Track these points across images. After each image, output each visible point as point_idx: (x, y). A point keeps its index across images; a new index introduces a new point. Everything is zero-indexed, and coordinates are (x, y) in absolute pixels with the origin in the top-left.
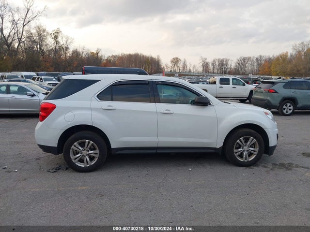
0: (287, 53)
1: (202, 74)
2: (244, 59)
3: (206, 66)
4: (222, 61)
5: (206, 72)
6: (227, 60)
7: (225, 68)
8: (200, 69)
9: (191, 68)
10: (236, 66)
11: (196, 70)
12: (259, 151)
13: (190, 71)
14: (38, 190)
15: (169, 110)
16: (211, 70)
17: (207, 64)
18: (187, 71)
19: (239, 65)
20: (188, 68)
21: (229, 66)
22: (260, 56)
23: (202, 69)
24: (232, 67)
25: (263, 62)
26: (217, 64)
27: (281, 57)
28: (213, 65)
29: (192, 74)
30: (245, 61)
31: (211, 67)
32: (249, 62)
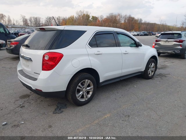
0: (73, 16)
1: (23, 27)
2: (50, 18)
3: (25, 21)
4: (36, 18)
5: (26, 26)
6: (39, 18)
7: (38, 23)
8: (22, 23)
9: (15, 23)
10: (46, 22)
11: (19, 24)
12: (155, 70)
13: (14, 25)
16: (29, 25)
17: (26, 20)
18: (12, 24)
19: (47, 21)
20: (12, 22)
21: (41, 22)
22: (59, 17)
23: (23, 23)
24: (43, 23)
25: (61, 21)
26: (33, 20)
27: (71, 18)
28: (30, 21)
29: (16, 26)
30: (50, 19)
31: (29, 22)
32: (53, 20)
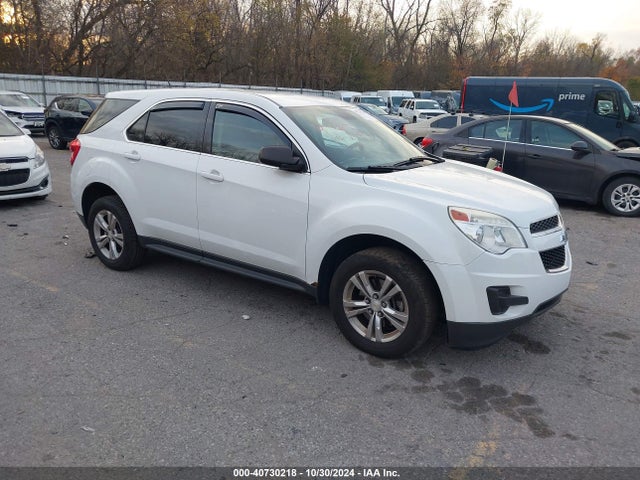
12: (409, 322)
14: (53, 289)
15: (218, 173)
